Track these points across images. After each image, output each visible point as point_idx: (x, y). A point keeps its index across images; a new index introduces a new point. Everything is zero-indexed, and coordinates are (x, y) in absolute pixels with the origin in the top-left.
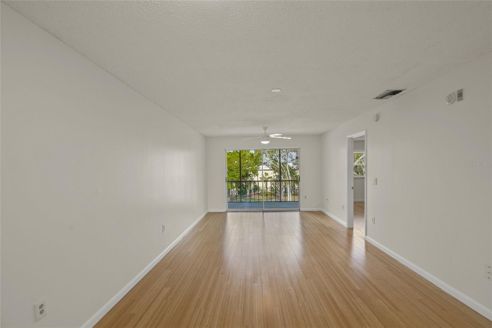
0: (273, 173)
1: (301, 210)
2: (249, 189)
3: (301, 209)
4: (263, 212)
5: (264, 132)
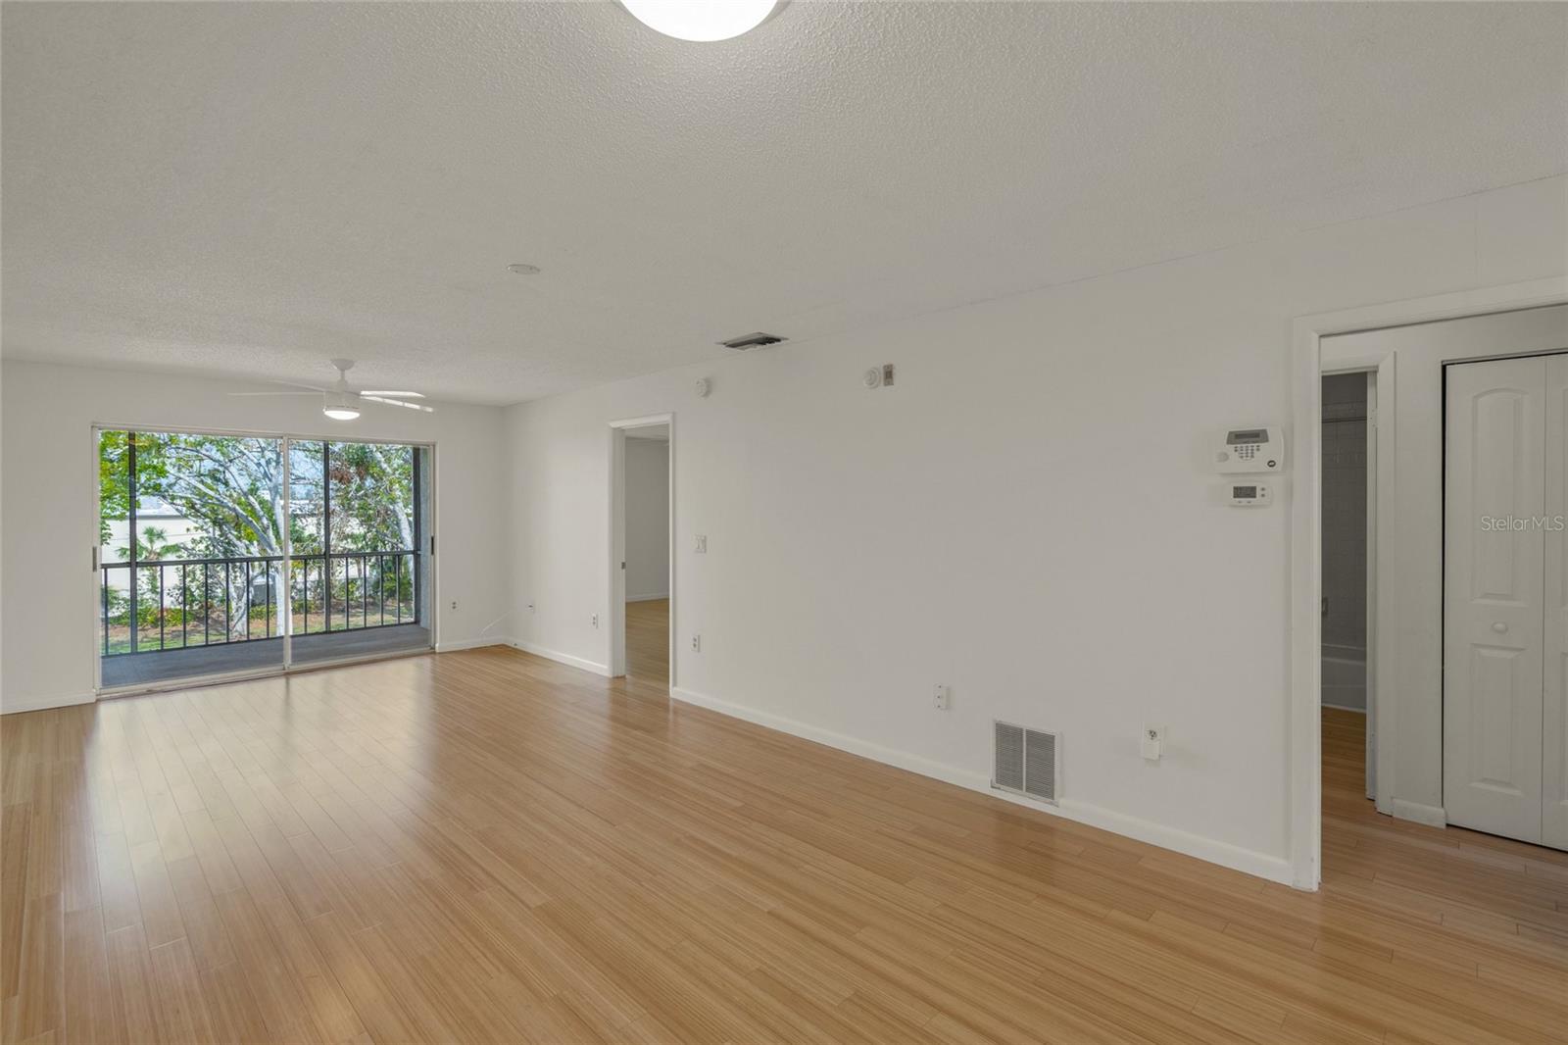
0: (193, 531)
1: (437, 650)
3: (437, 645)
4: (288, 675)
5: (339, 378)
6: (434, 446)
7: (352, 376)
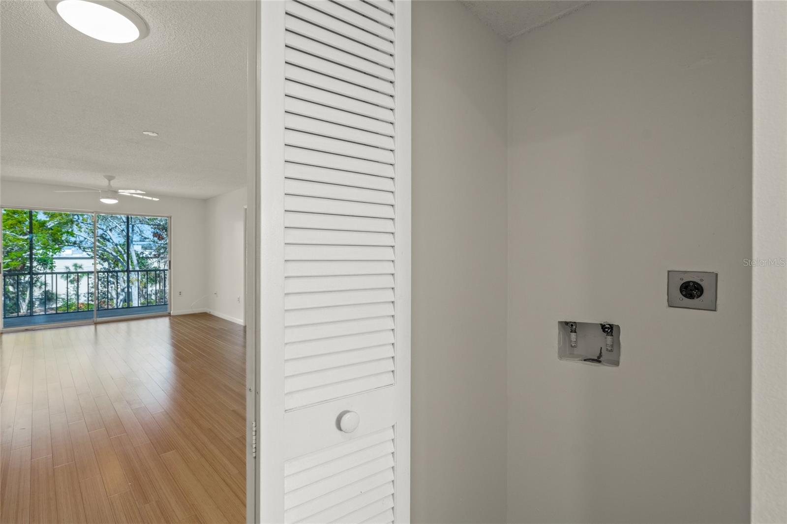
1: (172, 314)
2: (27, 301)
4: (96, 324)
5: (108, 184)
6: (171, 218)
7: (114, 183)
